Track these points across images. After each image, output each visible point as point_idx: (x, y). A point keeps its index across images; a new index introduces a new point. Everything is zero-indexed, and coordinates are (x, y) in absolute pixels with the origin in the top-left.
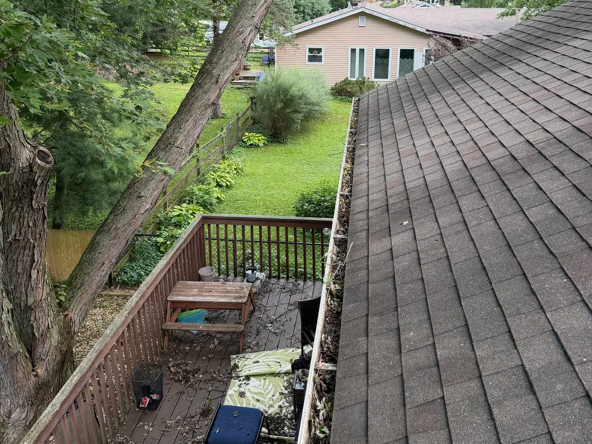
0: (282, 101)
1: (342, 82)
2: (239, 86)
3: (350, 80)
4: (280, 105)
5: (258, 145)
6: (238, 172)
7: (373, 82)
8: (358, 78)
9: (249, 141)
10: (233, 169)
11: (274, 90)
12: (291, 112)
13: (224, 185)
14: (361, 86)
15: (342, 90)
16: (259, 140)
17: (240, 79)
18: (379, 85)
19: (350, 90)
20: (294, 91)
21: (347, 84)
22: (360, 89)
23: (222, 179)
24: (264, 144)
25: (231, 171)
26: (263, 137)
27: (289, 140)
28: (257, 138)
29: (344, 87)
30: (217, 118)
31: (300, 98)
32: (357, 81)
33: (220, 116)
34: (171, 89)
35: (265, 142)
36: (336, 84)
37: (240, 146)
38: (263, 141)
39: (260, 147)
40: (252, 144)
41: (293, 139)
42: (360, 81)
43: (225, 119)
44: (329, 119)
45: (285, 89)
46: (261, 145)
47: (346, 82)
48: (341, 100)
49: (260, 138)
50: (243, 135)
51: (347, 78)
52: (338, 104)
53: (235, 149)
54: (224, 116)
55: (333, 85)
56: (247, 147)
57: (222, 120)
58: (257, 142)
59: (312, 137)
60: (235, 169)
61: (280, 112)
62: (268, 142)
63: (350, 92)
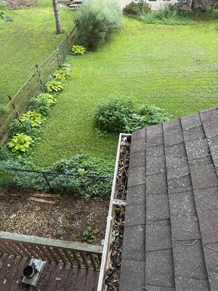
0: (92, 24)
1: (130, 4)
2: (73, 9)
3: (135, 3)
4: (91, 28)
5: (81, 53)
6: (66, 78)
7: (148, 4)
8: (139, 1)
9: (75, 51)
10: (63, 77)
11: (87, 16)
12: (98, 31)
13: (57, 90)
14: (141, 7)
15: (130, 10)
16: (81, 50)
17: (73, 4)
18: (151, 6)
19: (134, 10)
20: (99, 17)
21: (133, 6)
22: (140, 9)
23: (55, 87)
24: (84, 52)
25: (62, 78)
26: (83, 48)
27: (98, 49)
28: (80, 49)
29: (131, 8)
30: (60, 33)
31: (103, 21)
32: (139, 3)
33: (61, 32)
34: (37, 12)
35: (85, 51)
36: (127, 6)
37: (71, 55)
38: (83, 51)
39: (82, 55)
40: (77, 53)
41: (101, 47)
42: (140, 3)
43: (64, 33)
44: (122, 31)
45: (93, 16)
46: (82, 53)
47: (132, 4)
48: (129, 17)
49: (81, 49)
50: (72, 47)
51: (133, 2)
52: (127, 20)
53: (68, 58)
54: (63, 32)
55: (125, 7)
56: (75, 55)
57: (62, 34)
58: (80, 51)
59: (112, 45)
60: (65, 76)
61: (92, 32)
62: (87, 51)
63: (134, 11)
